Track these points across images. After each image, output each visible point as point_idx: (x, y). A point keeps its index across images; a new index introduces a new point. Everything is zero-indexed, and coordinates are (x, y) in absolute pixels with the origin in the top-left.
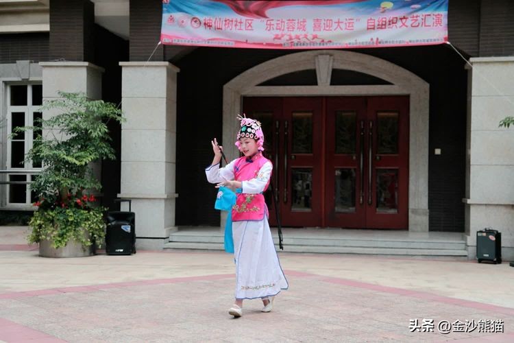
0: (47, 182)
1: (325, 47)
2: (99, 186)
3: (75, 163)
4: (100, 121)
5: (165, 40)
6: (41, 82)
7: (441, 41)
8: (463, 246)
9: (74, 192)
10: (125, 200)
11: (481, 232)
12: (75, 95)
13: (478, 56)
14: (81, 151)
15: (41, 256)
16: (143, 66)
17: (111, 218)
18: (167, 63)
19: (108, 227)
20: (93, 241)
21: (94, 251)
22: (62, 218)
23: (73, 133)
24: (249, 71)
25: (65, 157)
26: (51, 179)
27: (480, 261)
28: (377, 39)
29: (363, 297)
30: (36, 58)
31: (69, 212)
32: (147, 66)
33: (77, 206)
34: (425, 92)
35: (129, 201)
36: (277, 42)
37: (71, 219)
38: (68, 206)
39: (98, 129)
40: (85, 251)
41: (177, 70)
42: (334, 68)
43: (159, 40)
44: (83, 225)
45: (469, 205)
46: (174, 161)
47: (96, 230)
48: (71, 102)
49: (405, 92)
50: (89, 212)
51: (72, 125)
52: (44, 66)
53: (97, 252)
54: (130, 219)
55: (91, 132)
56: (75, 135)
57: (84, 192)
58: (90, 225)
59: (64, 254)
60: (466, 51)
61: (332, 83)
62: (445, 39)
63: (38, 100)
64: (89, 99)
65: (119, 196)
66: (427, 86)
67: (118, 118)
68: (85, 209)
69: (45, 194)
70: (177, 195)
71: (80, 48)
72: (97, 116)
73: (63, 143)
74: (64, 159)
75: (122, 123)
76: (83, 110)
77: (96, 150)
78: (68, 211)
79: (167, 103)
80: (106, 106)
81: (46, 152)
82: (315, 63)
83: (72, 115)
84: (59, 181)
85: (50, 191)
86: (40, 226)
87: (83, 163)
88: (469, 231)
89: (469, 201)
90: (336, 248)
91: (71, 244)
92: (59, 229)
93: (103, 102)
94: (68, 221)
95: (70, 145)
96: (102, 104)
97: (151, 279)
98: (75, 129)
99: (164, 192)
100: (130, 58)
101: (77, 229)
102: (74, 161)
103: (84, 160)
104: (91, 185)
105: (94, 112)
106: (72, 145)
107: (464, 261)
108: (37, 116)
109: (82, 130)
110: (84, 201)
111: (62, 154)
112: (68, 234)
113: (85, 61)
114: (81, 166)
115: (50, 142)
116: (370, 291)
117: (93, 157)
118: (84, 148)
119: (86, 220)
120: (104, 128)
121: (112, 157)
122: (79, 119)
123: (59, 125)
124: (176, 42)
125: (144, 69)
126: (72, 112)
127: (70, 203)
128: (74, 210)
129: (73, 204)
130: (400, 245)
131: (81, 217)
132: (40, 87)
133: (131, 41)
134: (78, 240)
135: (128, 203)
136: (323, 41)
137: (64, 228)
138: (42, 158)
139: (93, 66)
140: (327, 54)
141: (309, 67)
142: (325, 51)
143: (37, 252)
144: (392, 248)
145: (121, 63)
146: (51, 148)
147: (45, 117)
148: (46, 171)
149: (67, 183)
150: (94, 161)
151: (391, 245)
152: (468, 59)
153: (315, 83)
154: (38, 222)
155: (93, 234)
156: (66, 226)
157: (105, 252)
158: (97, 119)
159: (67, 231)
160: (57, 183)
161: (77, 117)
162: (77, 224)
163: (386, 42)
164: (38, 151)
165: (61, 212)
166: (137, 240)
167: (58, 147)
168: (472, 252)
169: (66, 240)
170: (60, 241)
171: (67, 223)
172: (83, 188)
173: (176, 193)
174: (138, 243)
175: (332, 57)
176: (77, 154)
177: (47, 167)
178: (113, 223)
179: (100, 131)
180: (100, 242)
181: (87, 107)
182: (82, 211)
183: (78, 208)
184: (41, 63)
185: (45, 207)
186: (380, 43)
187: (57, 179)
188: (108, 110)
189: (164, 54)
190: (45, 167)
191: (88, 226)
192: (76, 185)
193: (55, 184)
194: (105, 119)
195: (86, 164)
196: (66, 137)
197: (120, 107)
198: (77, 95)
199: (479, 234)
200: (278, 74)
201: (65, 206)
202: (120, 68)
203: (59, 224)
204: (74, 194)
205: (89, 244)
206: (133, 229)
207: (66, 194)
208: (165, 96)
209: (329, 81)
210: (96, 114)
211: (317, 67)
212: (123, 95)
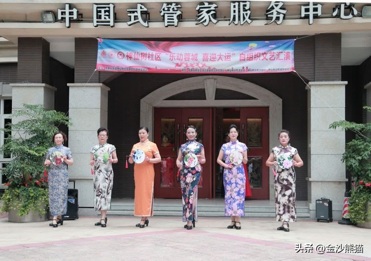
0: (14, 168)
1: (211, 72)
3: (35, 155)
4: (53, 125)
5: (100, 68)
6: (11, 97)
7: (290, 71)
8: (307, 210)
10: (71, 181)
11: (319, 200)
12: (36, 107)
13: (314, 81)
14: (40, 146)
15: (10, 221)
16: (84, 86)
18: (101, 84)
21: (48, 217)
22: (25, 194)
23: (34, 133)
24: (158, 90)
25: (29, 151)
26: (17, 166)
27: (318, 220)
28: (247, 68)
29: (240, 247)
30: (7, 81)
31: (31, 190)
32: (87, 86)
33: (36, 185)
34: (279, 104)
36: (178, 68)
37: (32, 195)
38: (30, 185)
39: (52, 131)
40: (41, 218)
41: (109, 89)
42: (218, 88)
43: (96, 68)
44: (40, 199)
45: (311, 182)
48: (33, 112)
49: (266, 105)
50: (45, 189)
51: (33, 128)
52: (13, 87)
54: (75, 194)
55: (47, 133)
56: (35, 135)
57: (41, 175)
58: (45, 199)
59: (26, 220)
60: (306, 77)
61: (216, 99)
62: (292, 68)
63: (8, 110)
64: (46, 110)
66: (280, 101)
67: (67, 123)
68: (42, 187)
69: (13, 177)
71: (39, 74)
72: (51, 121)
73: (26, 140)
74: (27, 151)
75: (69, 126)
76: (41, 117)
77: (50, 145)
78: (29, 189)
79: (101, 112)
80: (58, 114)
81: (14, 147)
82: (204, 84)
83: (33, 120)
84: (24, 168)
85: (17, 175)
86: (9, 200)
87: (41, 155)
88: (311, 200)
89: (310, 179)
90: (220, 213)
91: (32, 213)
92: (23, 202)
93: (55, 111)
94: (30, 196)
95: (31, 142)
96: (55, 113)
97: (90, 236)
98: (35, 131)
100: (75, 81)
101: (36, 202)
102: (35, 153)
103: (42, 152)
106: (33, 142)
107: (307, 221)
108: (8, 121)
109: (40, 130)
110: (41, 182)
111: (26, 148)
112: (29, 205)
113: (42, 83)
114: (40, 157)
115: (18, 140)
116: (245, 243)
118: (42, 144)
119: (42, 195)
122: (39, 123)
123: (24, 128)
124: (107, 69)
125: (84, 89)
126: (34, 118)
127: (31, 183)
128: (34, 188)
129: (33, 184)
130: (264, 210)
131: (39, 193)
132: (11, 101)
133: (75, 69)
134: (37, 210)
135: (73, 182)
136: (209, 68)
137: (27, 201)
138: (11, 152)
139: (48, 86)
140: (212, 78)
141: (200, 87)
142: (211, 76)
143: (7, 219)
144: (258, 212)
145: (68, 84)
146: (18, 144)
147: (14, 122)
148: (14, 160)
149: (29, 169)
151: (258, 210)
152: (307, 83)
153: (205, 99)
154: (8, 197)
156: (28, 199)
158: (51, 123)
159: (29, 204)
160: (22, 169)
161: (37, 122)
162: (36, 198)
163: (253, 70)
164: (8, 147)
165: (25, 190)
166: (79, 209)
167: (23, 143)
168: (312, 214)
169: (28, 210)
170: (24, 211)
171: (28, 197)
172: (41, 172)
174: (80, 211)
175: (216, 81)
176: (37, 148)
179: (53, 132)
181: (44, 116)
182: (40, 189)
183: (37, 187)
184: (11, 84)
185: (13, 186)
186: (249, 70)
187: (22, 166)
188: (59, 117)
189: (99, 78)
190: (13, 157)
191: (43, 199)
192: (36, 170)
193: (20, 170)
194: (56, 123)
195: (43, 155)
196: (29, 137)
197: (68, 115)
198: (38, 106)
199: (317, 202)
200: (178, 92)
201: (28, 185)
202: (68, 87)
203: (23, 199)
204: (34, 176)
205: (44, 212)
206: (76, 201)
207: (28, 177)
208: (100, 107)
209: (214, 97)
210: (50, 120)
211: (206, 88)
212: (70, 106)
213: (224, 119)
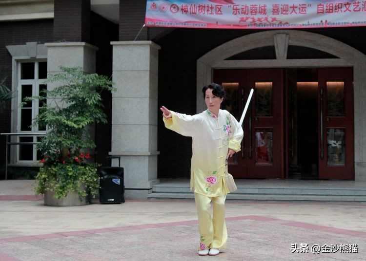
0: (50, 142)
1: (283, 27)
2: (93, 146)
3: (73, 127)
4: (95, 91)
5: (149, 23)
6: (46, 59)
9: (73, 151)
10: (115, 157)
12: (74, 70)
14: (79, 116)
15: (46, 205)
16: (130, 45)
17: (103, 173)
18: (150, 42)
19: (101, 180)
20: (89, 192)
21: (89, 201)
22: (62, 173)
23: (72, 101)
24: (219, 47)
25: (66, 121)
26: (54, 140)
28: (326, 21)
29: (321, 238)
30: (42, 40)
31: (69, 168)
32: (134, 45)
33: (75, 162)
35: (119, 157)
36: (242, 23)
37: (70, 174)
38: (68, 163)
39: (93, 98)
40: (81, 201)
41: (159, 47)
42: (290, 44)
43: (144, 23)
44: (80, 179)
46: (156, 123)
47: (91, 182)
48: (71, 76)
49: (349, 65)
50: (85, 168)
51: (72, 95)
52: (49, 46)
53: (93, 201)
54: (120, 173)
55: (87, 101)
56: (74, 103)
57: (81, 151)
58: (86, 179)
59: (65, 204)
61: (288, 58)
63: (43, 74)
64: (85, 73)
65: (110, 153)
67: (110, 88)
68: (82, 165)
69: (49, 152)
70: (159, 153)
71: (78, 31)
72: (92, 87)
73: (64, 109)
74: (65, 123)
75: (113, 92)
76: (80, 82)
77: (91, 115)
78: (68, 166)
79: (150, 75)
80: (100, 78)
81: (49, 117)
82: (273, 41)
83: (72, 86)
84: (61, 142)
85: (53, 150)
86: (45, 180)
87: (81, 126)
90: (295, 196)
91: (71, 195)
92: (60, 182)
93: (97, 75)
94: (68, 175)
95: (69, 112)
96: (96, 77)
97: (138, 224)
98: (74, 99)
99: (148, 150)
100: (119, 38)
101: (75, 182)
102: (73, 124)
103: (82, 123)
104: (86, 144)
105: (89, 84)
106: (71, 111)
108: (43, 87)
109: (80, 98)
110: (81, 158)
111: (63, 119)
112: (68, 186)
113: (82, 41)
114: (79, 129)
115: (54, 109)
116: (325, 233)
117: (88, 121)
118: (81, 113)
119: (82, 175)
120: (98, 97)
121: (105, 121)
122: (78, 89)
123: (61, 95)
124: (157, 24)
125: (131, 48)
126: (72, 84)
127: (69, 160)
128: (73, 166)
129: (72, 161)
130: (348, 193)
131: (78, 172)
132: (46, 63)
133: (120, 24)
134: (76, 191)
135: (118, 159)
136: (281, 23)
137: (65, 182)
138: (46, 123)
139: (89, 45)
140: (284, 33)
141: (269, 44)
142: (281, 31)
143: (43, 202)
144: (342, 196)
145: (112, 43)
146: (54, 114)
147: (49, 89)
148: (50, 133)
149: (67, 143)
150: (90, 124)
151: (340, 193)
153: (275, 58)
154: (43, 176)
155: (88, 186)
156: (66, 179)
157: (98, 201)
158: (91, 89)
159: (67, 184)
160: (59, 144)
161: (75, 88)
162: (76, 178)
163: (334, 23)
164: (43, 117)
165: (62, 168)
166: (126, 191)
167: (60, 113)
169: (66, 192)
170: (61, 193)
171: (67, 177)
172: (80, 147)
173: (158, 150)
174: (126, 193)
175: (288, 36)
176: (76, 119)
177: (50, 130)
178: (106, 177)
179: (95, 99)
180: (94, 193)
181: (84, 80)
182: (79, 167)
183: (76, 165)
184: (47, 44)
185: (49, 164)
186: (328, 24)
187: (59, 140)
188: (101, 81)
189: (148, 34)
190: (49, 129)
191: (84, 179)
192: (74, 145)
193: (57, 144)
194: (98, 89)
195: (83, 127)
196: (66, 105)
197: (111, 79)
198: (76, 69)
200: (243, 50)
201: (66, 162)
202: (111, 46)
203: (60, 178)
204: (73, 152)
205: (85, 195)
206: (122, 181)
207: (66, 152)
208: (149, 69)
209: (286, 55)
210: (91, 85)
211: (276, 45)
212: (114, 69)
213: (299, 83)
